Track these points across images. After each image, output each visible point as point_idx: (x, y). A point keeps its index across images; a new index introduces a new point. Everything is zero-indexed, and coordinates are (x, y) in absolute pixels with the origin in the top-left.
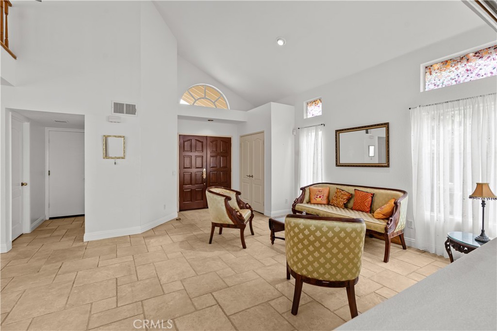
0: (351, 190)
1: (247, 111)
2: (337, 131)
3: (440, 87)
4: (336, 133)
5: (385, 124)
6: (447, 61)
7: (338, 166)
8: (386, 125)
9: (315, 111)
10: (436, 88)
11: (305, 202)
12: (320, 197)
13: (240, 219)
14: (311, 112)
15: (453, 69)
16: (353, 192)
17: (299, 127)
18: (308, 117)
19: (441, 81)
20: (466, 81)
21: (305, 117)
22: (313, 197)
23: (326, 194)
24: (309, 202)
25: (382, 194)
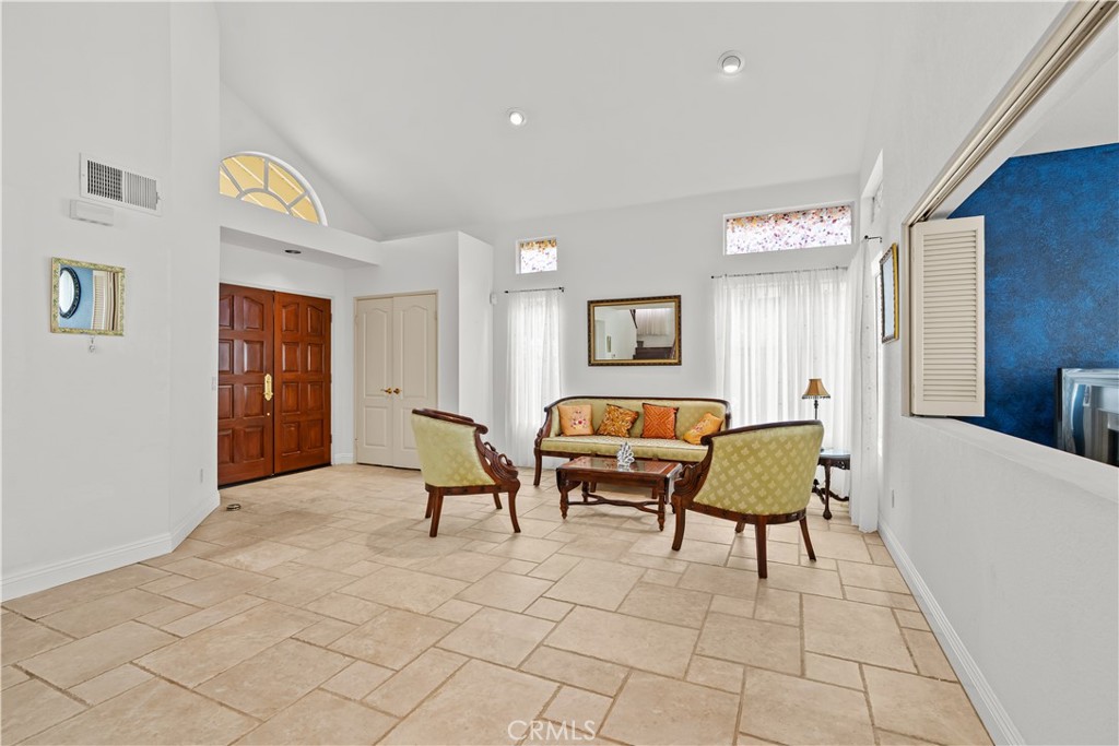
0: (637, 406)
1: (380, 241)
2: (590, 303)
3: (745, 252)
4: (589, 306)
5: (675, 297)
6: (753, 218)
7: (593, 365)
8: (677, 299)
9: (537, 260)
10: (740, 252)
11: (552, 434)
12: (580, 423)
13: (508, 472)
14: (531, 263)
15: (760, 230)
16: (641, 410)
17: (507, 289)
18: (523, 271)
19: (746, 244)
20: (774, 249)
21: (517, 272)
22: (567, 423)
23: (588, 417)
24: (561, 433)
25: (689, 408)
